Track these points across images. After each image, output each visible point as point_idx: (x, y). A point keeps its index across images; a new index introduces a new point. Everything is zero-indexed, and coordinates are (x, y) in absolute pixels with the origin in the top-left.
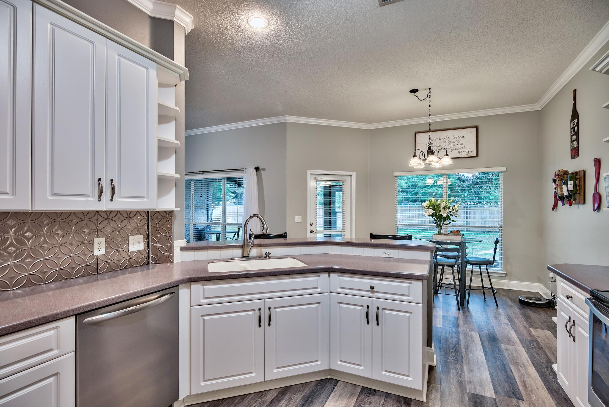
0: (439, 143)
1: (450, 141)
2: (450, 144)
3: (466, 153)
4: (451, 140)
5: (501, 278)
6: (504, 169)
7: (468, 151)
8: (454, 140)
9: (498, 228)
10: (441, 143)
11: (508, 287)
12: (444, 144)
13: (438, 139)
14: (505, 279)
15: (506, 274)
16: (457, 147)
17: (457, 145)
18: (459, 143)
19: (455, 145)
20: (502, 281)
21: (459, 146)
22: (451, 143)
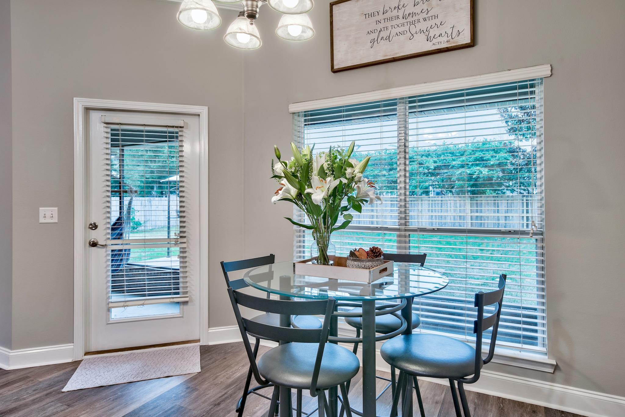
0: (382, 21)
1: (407, 13)
2: (407, 20)
3: (445, 39)
4: (410, 9)
5: (542, 376)
6: (545, 70)
7: (449, 32)
8: (417, 9)
9: (531, 235)
10: (386, 20)
11: (562, 403)
12: (394, 22)
13: (381, 13)
14: (553, 381)
15: (556, 367)
16: (423, 25)
17: (425, 20)
18: (430, 15)
19: (419, 21)
20: (545, 385)
21: (429, 23)
22: (410, 19)
